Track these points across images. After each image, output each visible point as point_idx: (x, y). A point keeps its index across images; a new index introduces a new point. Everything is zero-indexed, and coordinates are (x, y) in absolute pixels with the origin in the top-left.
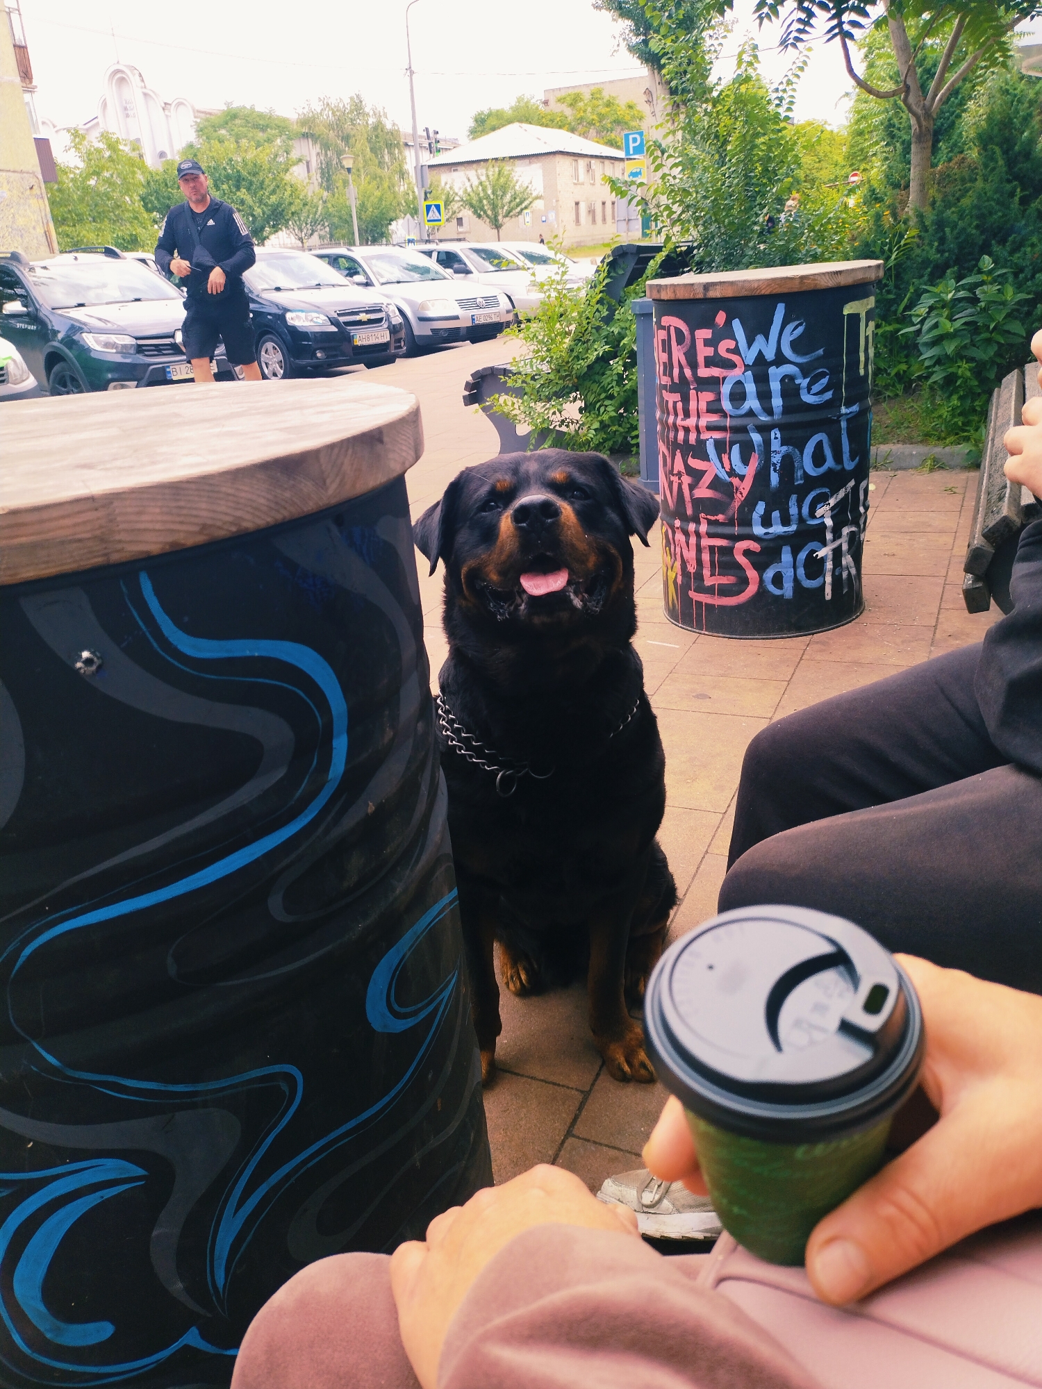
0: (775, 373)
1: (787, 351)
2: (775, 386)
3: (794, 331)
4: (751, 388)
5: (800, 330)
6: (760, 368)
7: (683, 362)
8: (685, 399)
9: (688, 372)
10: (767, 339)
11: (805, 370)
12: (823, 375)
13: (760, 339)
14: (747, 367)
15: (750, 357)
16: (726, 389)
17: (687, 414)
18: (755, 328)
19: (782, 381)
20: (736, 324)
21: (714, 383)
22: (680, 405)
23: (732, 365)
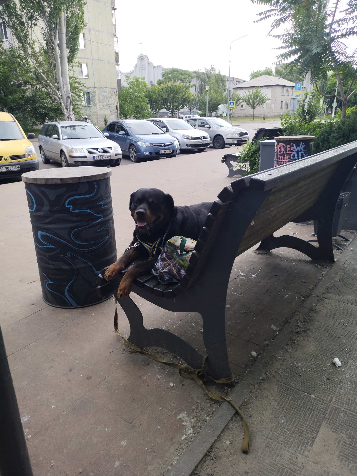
0: (300, 153)
1: (302, 149)
2: (300, 155)
3: (303, 146)
4: (296, 155)
5: (304, 146)
6: (298, 152)
7: (284, 150)
8: (284, 157)
9: (285, 152)
10: (299, 147)
11: (305, 152)
12: (307, 154)
13: (298, 147)
14: (296, 152)
15: (296, 150)
16: (292, 155)
17: (284, 159)
18: (298, 145)
19: (301, 154)
20: (294, 145)
21: (290, 154)
22: (282, 158)
23: (293, 151)
